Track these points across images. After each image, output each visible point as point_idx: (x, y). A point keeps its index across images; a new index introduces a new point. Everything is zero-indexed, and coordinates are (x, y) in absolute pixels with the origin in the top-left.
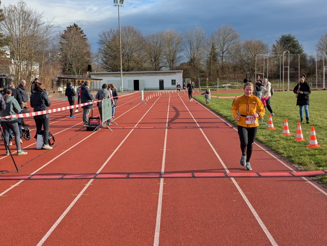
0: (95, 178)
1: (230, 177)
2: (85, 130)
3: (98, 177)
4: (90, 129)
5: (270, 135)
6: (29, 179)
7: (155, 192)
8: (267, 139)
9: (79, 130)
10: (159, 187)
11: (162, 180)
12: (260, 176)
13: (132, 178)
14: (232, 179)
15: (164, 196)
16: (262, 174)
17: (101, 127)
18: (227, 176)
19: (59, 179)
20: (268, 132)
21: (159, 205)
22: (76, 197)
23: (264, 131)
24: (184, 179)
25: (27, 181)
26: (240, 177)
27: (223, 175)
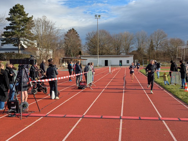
0: (83, 117)
1: (162, 120)
2: (77, 89)
3: (84, 117)
4: (80, 88)
5: (186, 95)
6: (46, 116)
7: (117, 127)
8: (184, 98)
9: (74, 89)
10: (120, 125)
11: (121, 120)
12: (180, 120)
13: (104, 118)
14: (163, 121)
15: (122, 130)
16: (182, 119)
17: (86, 87)
18: (160, 120)
19: (62, 117)
20: (185, 93)
21: (120, 136)
22: (72, 128)
23: (182, 93)
24: (134, 120)
25: (45, 117)
26: (168, 120)
27: (157, 118)
